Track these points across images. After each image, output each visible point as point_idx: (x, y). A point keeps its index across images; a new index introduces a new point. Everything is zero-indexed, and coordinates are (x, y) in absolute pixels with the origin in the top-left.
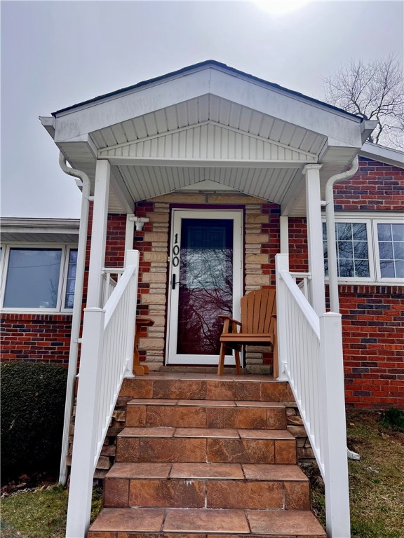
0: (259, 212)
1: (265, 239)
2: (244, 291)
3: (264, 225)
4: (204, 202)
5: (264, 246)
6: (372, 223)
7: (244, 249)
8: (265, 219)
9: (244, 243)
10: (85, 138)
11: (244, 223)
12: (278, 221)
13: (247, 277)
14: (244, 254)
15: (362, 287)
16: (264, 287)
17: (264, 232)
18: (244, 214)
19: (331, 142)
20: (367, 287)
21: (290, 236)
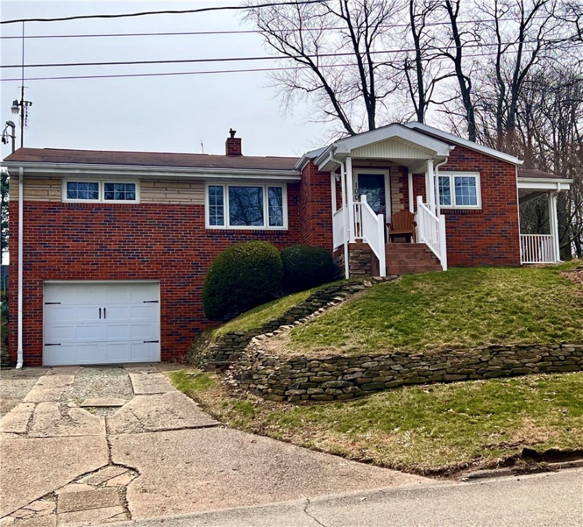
0: (397, 171)
1: (401, 185)
2: (392, 213)
3: (400, 178)
4: (369, 165)
5: (400, 189)
6: (452, 176)
7: (391, 191)
8: (401, 175)
9: (391, 188)
10: (349, 152)
11: (390, 177)
12: (407, 176)
13: (393, 206)
14: (391, 194)
15: (447, 210)
16: (401, 210)
17: (400, 182)
18: (390, 172)
19: (438, 154)
20: (449, 210)
21: (413, 184)
